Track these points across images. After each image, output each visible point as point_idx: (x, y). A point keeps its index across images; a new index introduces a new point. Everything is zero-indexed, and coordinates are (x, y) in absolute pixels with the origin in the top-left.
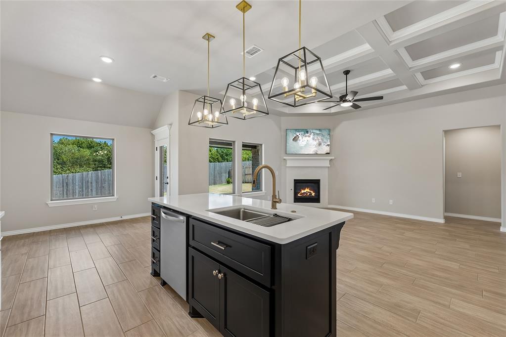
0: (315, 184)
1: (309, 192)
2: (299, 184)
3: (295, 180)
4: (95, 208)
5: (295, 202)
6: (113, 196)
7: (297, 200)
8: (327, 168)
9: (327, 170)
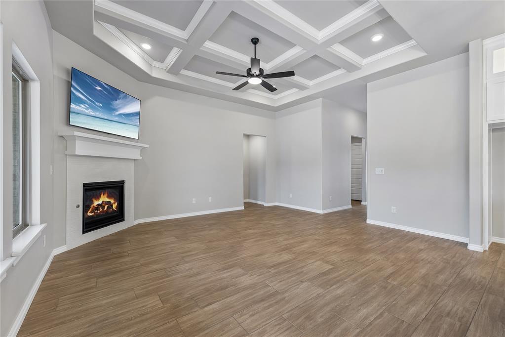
1: (106, 203)
5: (84, 232)
7: (89, 225)
8: (133, 161)
9: (133, 164)
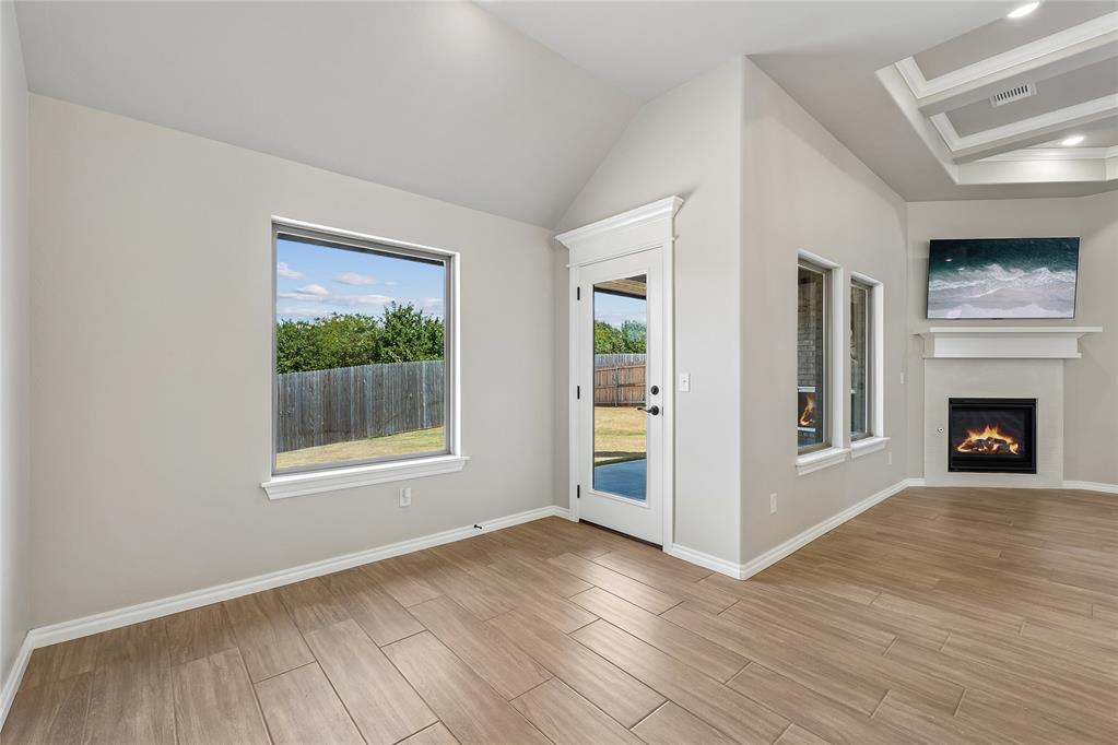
0: (1020, 415)
1: (996, 441)
2: (965, 413)
3: (951, 401)
4: (406, 501)
5: (950, 470)
6: (449, 453)
7: (958, 463)
8: (1062, 362)
9: (1062, 367)
